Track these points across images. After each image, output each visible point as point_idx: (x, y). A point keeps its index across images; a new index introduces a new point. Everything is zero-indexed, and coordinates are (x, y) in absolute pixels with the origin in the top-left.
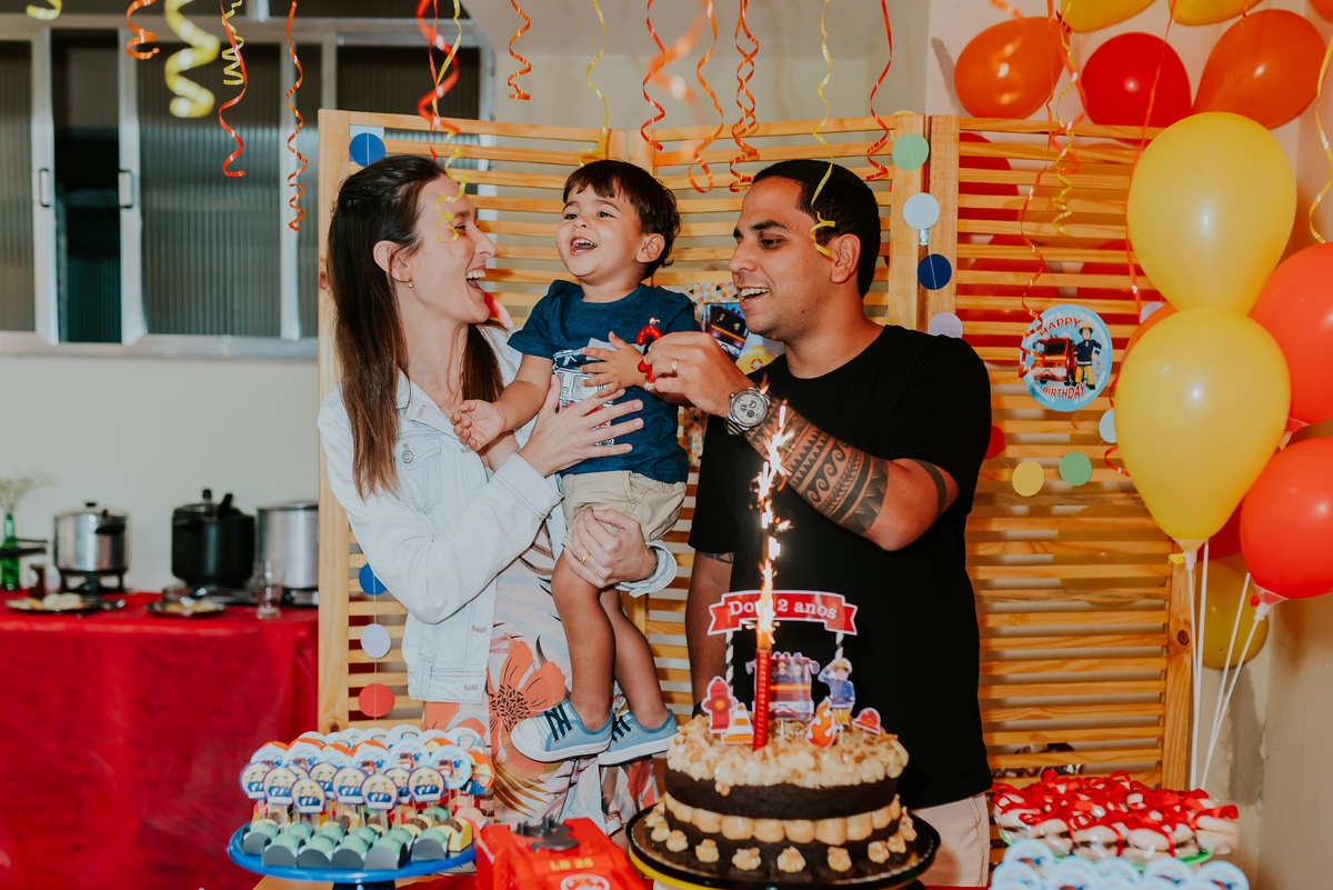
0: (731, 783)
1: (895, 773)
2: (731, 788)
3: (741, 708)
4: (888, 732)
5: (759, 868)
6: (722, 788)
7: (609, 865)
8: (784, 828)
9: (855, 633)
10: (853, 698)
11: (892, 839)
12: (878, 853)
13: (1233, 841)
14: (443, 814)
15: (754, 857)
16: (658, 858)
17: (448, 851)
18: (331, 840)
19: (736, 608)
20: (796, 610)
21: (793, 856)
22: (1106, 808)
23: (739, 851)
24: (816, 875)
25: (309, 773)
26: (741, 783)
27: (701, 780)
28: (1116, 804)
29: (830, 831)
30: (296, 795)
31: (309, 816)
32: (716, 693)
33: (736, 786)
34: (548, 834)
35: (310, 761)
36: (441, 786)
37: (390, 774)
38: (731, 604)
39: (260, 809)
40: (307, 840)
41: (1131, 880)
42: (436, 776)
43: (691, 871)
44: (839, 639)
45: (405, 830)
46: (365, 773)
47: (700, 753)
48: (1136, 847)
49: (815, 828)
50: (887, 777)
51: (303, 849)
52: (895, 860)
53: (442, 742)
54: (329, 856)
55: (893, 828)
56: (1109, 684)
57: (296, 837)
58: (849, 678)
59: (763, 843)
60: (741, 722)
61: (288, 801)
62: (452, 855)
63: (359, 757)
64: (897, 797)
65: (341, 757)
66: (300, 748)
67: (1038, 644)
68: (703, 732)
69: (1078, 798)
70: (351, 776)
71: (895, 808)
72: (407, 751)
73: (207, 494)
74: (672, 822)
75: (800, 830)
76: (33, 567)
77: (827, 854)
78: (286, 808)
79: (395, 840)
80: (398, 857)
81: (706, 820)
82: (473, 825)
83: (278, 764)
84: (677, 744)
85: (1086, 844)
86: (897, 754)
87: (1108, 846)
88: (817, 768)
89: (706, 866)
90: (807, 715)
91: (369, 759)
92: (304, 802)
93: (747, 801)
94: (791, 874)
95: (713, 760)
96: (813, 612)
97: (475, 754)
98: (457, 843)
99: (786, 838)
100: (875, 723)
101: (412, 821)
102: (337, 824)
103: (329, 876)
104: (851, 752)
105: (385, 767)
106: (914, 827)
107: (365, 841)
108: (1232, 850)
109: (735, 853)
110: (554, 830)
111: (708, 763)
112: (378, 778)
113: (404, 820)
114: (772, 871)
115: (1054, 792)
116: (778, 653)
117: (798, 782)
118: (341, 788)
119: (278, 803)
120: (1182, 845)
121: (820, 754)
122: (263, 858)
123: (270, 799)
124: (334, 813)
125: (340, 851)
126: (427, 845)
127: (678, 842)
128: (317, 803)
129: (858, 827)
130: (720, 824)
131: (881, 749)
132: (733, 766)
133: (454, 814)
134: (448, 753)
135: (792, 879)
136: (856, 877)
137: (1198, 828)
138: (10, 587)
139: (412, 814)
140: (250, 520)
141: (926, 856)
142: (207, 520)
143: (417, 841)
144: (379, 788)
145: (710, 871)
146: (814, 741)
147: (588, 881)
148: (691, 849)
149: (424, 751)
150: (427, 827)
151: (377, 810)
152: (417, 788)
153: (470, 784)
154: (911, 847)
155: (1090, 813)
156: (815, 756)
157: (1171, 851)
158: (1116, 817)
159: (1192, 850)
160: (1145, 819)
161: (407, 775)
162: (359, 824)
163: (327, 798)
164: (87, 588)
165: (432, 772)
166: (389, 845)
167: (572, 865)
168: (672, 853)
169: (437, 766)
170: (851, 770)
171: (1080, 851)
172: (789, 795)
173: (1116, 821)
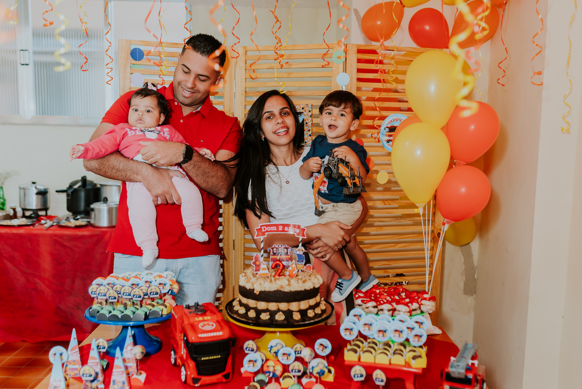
0: (260, 290)
1: (318, 286)
2: (260, 292)
3: (264, 264)
5: (269, 319)
6: (257, 292)
7: (216, 318)
8: (278, 306)
9: (306, 238)
10: (304, 261)
11: (316, 309)
12: (311, 314)
13: (433, 308)
14: (160, 302)
15: (267, 315)
16: (235, 316)
17: (162, 315)
18: (121, 311)
19: (264, 229)
20: (285, 230)
21: (281, 315)
22: (391, 298)
23: (262, 313)
24: (288, 321)
25: (112, 288)
26: (263, 290)
27: (250, 289)
28: (394, 296)
29: (294, 306)
30: (108, 296)
31: (112, 303)
32: (256, 259)
33: (261, 291)
34: (196, 308)
35: (113, 284)
36: (159, 292)
37: (141, 288)
38: (263, 228)
39: (96, 301)
40: (112, 311)
42: (157, 289)
43: (246, 320)
45: (147, 307)
46: (133, 288)
47: (250, 280)
48: (399, 311)
49: (289, 305)
50: (314, 287)
51: (110, 314)
52: (316, 316)
53: (160, 276)
54: (120, 317)
55: (317, 305)
56: (412, 252)
57: (108, 310)
58: (303, 254)
59: (271, 310)
60: (264, 269)
61: (105, 298)
62: (164, 316)
63: (130, 282)
65: (124, 282)
66: (109, 279)
67: (386, 238)
68: (252, 272)
69: (383, 294)
70: (127, 289)
71: (318, 298)
72: (147, 280)
74: (241, 304)
75: (283, 306)
77: (293, 315)
78: (104, 300)
79: (143, 311)
80: (144, 317)
81: (252, 303)
82: (171, 305)
83: (102, 285)
84: (243, 277)
85: (382, 310)
86: (319, 279)
87: (389, 310)
88: (289, 285)
89: (251, 319)
90: (289, 266)
91: (134, 283)
92: (111, 298)
93: (265, 296)
94: (280, 321)
95: (254, 283)
96: (291, 230)
97: (172, 281)
98: (165, 312)
99: (279, 309)
100: (311, 269)
101: (149, 304)
102: (123, 306)
103: (120, 323)
104: (302, 279)
105: (140, 286)
106: (326, 305)
107: (132, 311)
108: (433, 311)
110: (199, 307)
111: (252, 283)
112: (136, 289)
113: (146, 304)
114: (274, 320)
115: (375, 293)
117: (282, 290)
118: (124, 293)
119: (102, 298)
120: (415, 310)
121: (290, 280)
122: (96, 318)
123: (99, 297)
124: (122, 302)
125: (124, 315)
126: (155, 312)
127: (242, 311)
128: (115, 298)
129: (304, 305)
130: (256, 304)
131: (313, 278)
132: (260, 284)
133: (165, 301)
134: (162, 281)
135: (281, 322)
136: (302, 322)
139: (149, 301)
143: (151, 311)
144: (137, 293)
145: (252, 320)
146: (289, 275)
147: (208, 324)
148: (247, 313)
149: (153, 280)
150: (155, 306)
151: (137, 301)
152: (151, 293)
153: (170, 291)
154: (323, 311)
155: (386, 299)
156: (289, 281)
157: (410, 312)
158: (393, 300)
159: (419, 312)
160: (403, 301)
161: (147, 288)
162: (131, 306)
163: (119, 297)
164: (33, 215)
165: (156, 287)
166: (141, 312)
167: (203, 318)
168: (240, 314)
169: (158, 285)
170: (301, 285)
171: (380, 313)
172: (279, 294)
173: (393, 302)
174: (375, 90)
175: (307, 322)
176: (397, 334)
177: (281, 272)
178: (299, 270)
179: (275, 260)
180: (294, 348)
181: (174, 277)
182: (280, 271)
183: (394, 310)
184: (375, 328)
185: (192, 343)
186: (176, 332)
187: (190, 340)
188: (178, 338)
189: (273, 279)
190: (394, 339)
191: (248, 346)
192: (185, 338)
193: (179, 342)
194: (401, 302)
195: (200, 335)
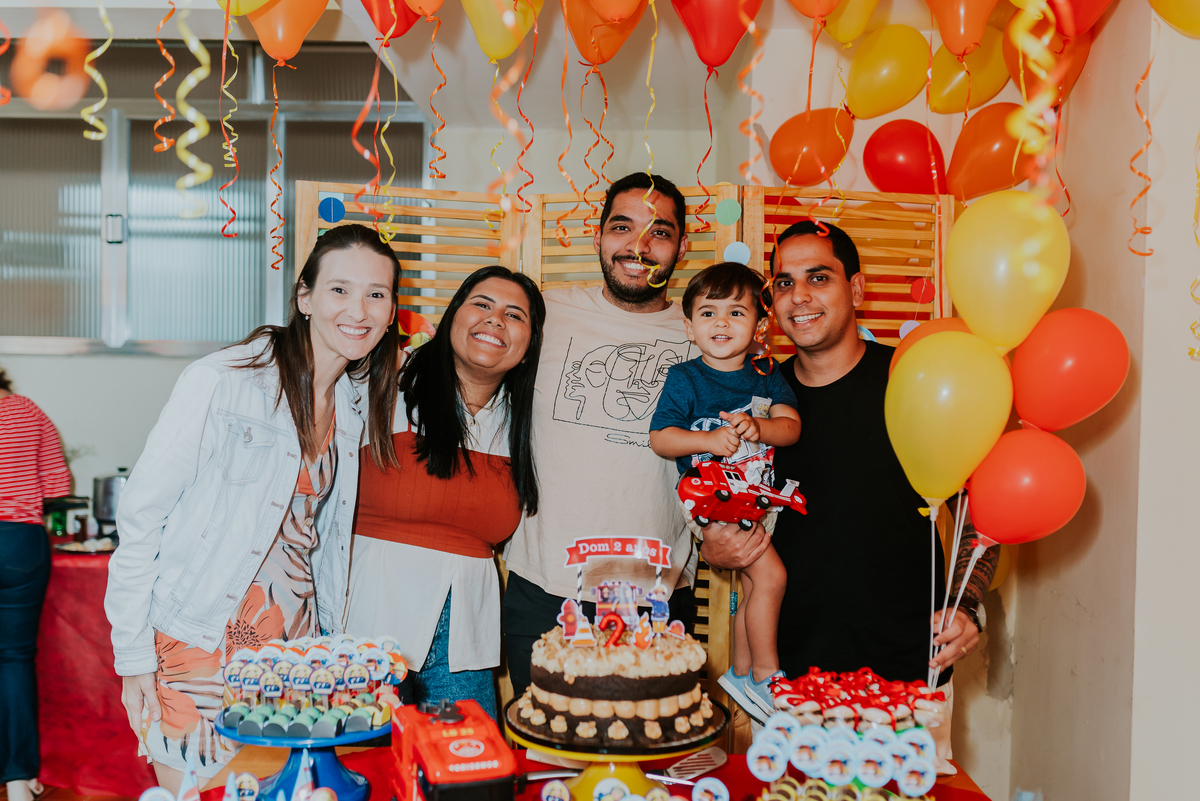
0: (576, 675)
1: (695, 668)
2: (576, 679)
3: (584, 620)
5: (595, 736)
6: (569, 678)
7: (484, 733)
8: (613, 708)
9: (669, 567)
10: (668, 614)
11: (693, 716)
12: (682, 725)
14: (369, 698)
15: (592, 728)
16: (524, 730)
17: (372, 726)
18: (288, 717)
19: (584, 548)
20: (627, 550)
21: (620, 727)
22: (850, 694)
23: (581, 724)
24: (635, 741)
25: (272, 668)
26: (582, 674)
27: (555, 673)
28: (856, 691)
29: (647, 709)
30: (262, 684)
31: (271, 700)
32: (568, 611)
33: (579, 677)
34: (444, 712)
35: (274, 660)
36: (367, 677)
37: (330, 668)
38: (581, 546)
39: (237, 695)
40: (270, 717)
41: (853, 742)
42: (364, 671)
43: (548, 739)
45: (341, 710)
46: (314, 669)
47: (555, 653)
48: (869, 721)
49: (636, 707)
50: (689, 671)
51: (267, 723)
52: (694, 730)
53: (370, 646)
54: (286, 728)
55: (695, 708)
57: (262, 715)
59: (598, 718)
60: (584, 631)
61: (257, 688)
62: (375, 728)
63: (309, 657)
64: (699, 685)
65: (296, 655)
66: (266, 650)
68: (559, 639)
69: (832, 687)
70: (302, 670)
71: (696, 693)
72: (344, 653)
74: (536, 704)
75: (625, 708)
76: (77, 518)
77: (644, 727)
78: (255, 694)
79: (333, 716)
80: (335, 729)
81: (558, 701)
82: (391, 706)
83: (251, 662)
84: (539, 646)
85: (832, 719)
86: (698, 654)
87: (848, 720)
88: (637, 664)
89: (558, 735)
90: (635, 626)
91: (316, 658)
92: (268, 689)
93: (587, 688)
94: (618, 740)
95: (563, 659)
97: (394, 656)
98: (379, 720)
99: (615, 715)
100: (682, 631)
101: (347, 704)
102: (292, 706)
103: (286, 742)
104: (662, 652)
105: (328, 664)
106: (712, 709)
107: (312, 718)
109: (578, 725)
110: (448, 709)
111: (560, 660)
112: (321, 672)
113: (340, 703)
114: (604, 739)
115: (815, 683)
117: (623, 674)
118: (295, 679)
119: (250, 690)
120: (902, 720)
121: (639, 654)
122: (238, 729)
123: (245, 687)
124: (290, 698)
125: (294, 725)
126: (357, 720)
127: (538, 718)
128: (277, 689)
129: (668, 706)
130: (568, 704)
131: (685, 649)
132: (577, 662)
133: (378, 698)
134: (374, 654)
135: (619, 744)
136: (665, 742)
137: (915, 708)
138: (59, 533)
139: (346, 697)
141: (718, 728)
143: (349, 718)
144: (322, 679)
145: (560, 738)
146: (636, 644)
147: (469, 745)
148: (548, 723)
149: (356, 652)
150: (358, 707)
151: (321, 695)
152: (350, 679)
153: (390, 677)
154: (708, 722)
155: (838, 697)
156: (636, 655)
157: (893, 724)
158: (856, 699)
159: (910, 723)
160: (877, 701)
161: (343, 669)
162: (308, 706)
163: (285, 687)
165: (361, 668)
166: (329, 720)
167: (459, 732)
168: (534, 726)
169: (365, 663)
170: (661, 665)
171: (829, 725)
172: (617, 683)
173: (855, 702)
175: (675, 744)
176: (871, 769)
177: (619, 638)
178: (656, 635)
179: (606, 612)
180: (650, 797)
181: (398, 648)
182: (617, 634)
183: (858, 720)
184: (824, 755)
185: (435, 785)
186: (401, 760)
187: (431, 778)
188: (404, 775)
189: (603, 651)
190: (864, 779)
191: (553, 794)
192: (421, 774)
193: (408, 784)
194: (873, 703)
195: (453, 768)
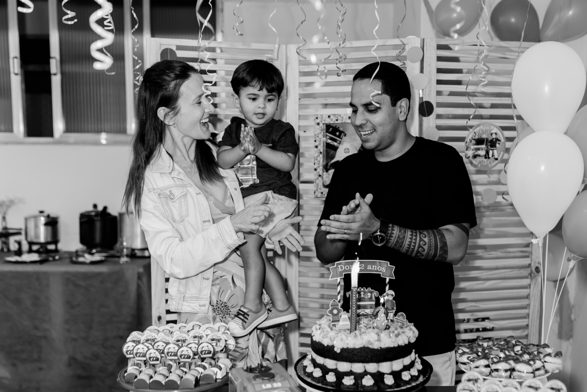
0: (341, 348)
1: (413, 340)
2: (341, 349)
3: (344, 313)
4: (410, 322)
5: (354, 384)
6: (337, 350)
7: (289, 385)
8: (364, 366)
9: (394, 278)
10: (395, 308)
11: (412, 370)
12: (406, 376)
13: (560, 366)
14: (213, 362)
15: (352, 380)
16: (309, 380)
17: (216, 379)
19: (342, 268)
20: (368, 268)
21: (369, 379)
22: (505, 354)
23: (345, 377)
24: (379, 387)
25: (153, 346)
26: (345, 347)
27: (328, 346)
28: (509, 352)
29: (385, 367)
30: (148, 356)
31: (154, 365)
32: (334, 307)
33: (343, 348)
34: (260, 371)
35: (153, 340)
36: (212, 350)
37: (189, 346)
39: (130, 363)
40: (153, 376)
42: (210, 346)
43: (324, 386)
44: (387, 280)
45: (197, 370)
46: (178, 345)
47: (327, 334)
48: (518, 371)
49: (379, 366)
51: (151, 380)
52: (414, 379)
53: (212, 330)
54: (163, 383)
55: (412, 364)
56: (505, 291)
57: (148, 374)
58: (394, 299)
59: (355, 373)
60: (344, 319)
61: (144, 359)
62: (218, 381)
63: (175, 337)
64: (414, 350)
65: (167, 338)
66: (148, 333)
68: (328, 324)
69: (493, 349)
70: (172, 348)
71: (413, 356)
72: (196, 334)
73: (95, 206)
74: (316, 365)
75: (372, 367)
76: (16, 241)
77: (384, 378)
78: (143, 362)
79: (192, 375)
80: (194, 383)
81: (330, 363)
82: (226, 366)
83: (139, 342)
84: (317, 329)
85: (497, 370)
86: (414, 332)
87: (506, 371)
88: (378, 340)
89: (330, 384)
91: (179, 338)
92: (151, 359)
93: (348, 355)
94: (368, 386)
95: (333, 337)
96: (376, 269)
97: (226, 335)
98: (220, 375)
99: (365, 371)
100: (404, 319)
101: (199, 366)
102: (166, 368)
104: (394, 332)
105: (187, 342)
106: (421, 364)
107: (179, 376)
108: (560, 371)
109: (344, 378)
110: (263, 369)
111: (331, 338)
112: (184, 349)
113: (196, 366)
114: (360, 386)
116: (360, 288)
117: (370, 346)
118: (168, 353)
119: (140, 359)
120: (538, 369)
121: (380, 334)
122: (134, 384)
123: (136, 358)
124: (165, 363)
125: (168, 381)
126: (207, 377)
127: (318, 373)
128: (157, 359)
129: (397, 365)
130: (336, 365)
131: (406, 330)
132: (342, 339)
133: (218, 361)
134: (215, 335)
135: (369, 389)
136: (397, 388)
137: (545, 362)
138: (5, 250)
139: (199, 363)
140: (115, 218)
141: (427, 376)
142: (96, 218)
143: (202, 375)
144: (185, 353)
145: (332, 386)
146: (376, 327)
148: (324, 376)
149: (204, 334)
150: (206, 368)
151: (184, 362)
152: (202, 352)
153: (225, 348)
154: (420, 373)
155: (498, 356)
156: (378, 335)
157: (533, 372)
159: (542, 371)
160: (523, 359)
161: (197, 346)
162: (176, 368)
164: (41, 250)
165: (209, 345)
166: (190, 377)
167: (272, 385)
168: (315, 378)
169: (210, 341)
170: (394, 340)
171: (494, 374)
172: (366, 352)
173: (510, 360)
174: (452, 94)
175: (402, 388)
178: (388, 320)
183: (513, 370)
194: (521, 360)
